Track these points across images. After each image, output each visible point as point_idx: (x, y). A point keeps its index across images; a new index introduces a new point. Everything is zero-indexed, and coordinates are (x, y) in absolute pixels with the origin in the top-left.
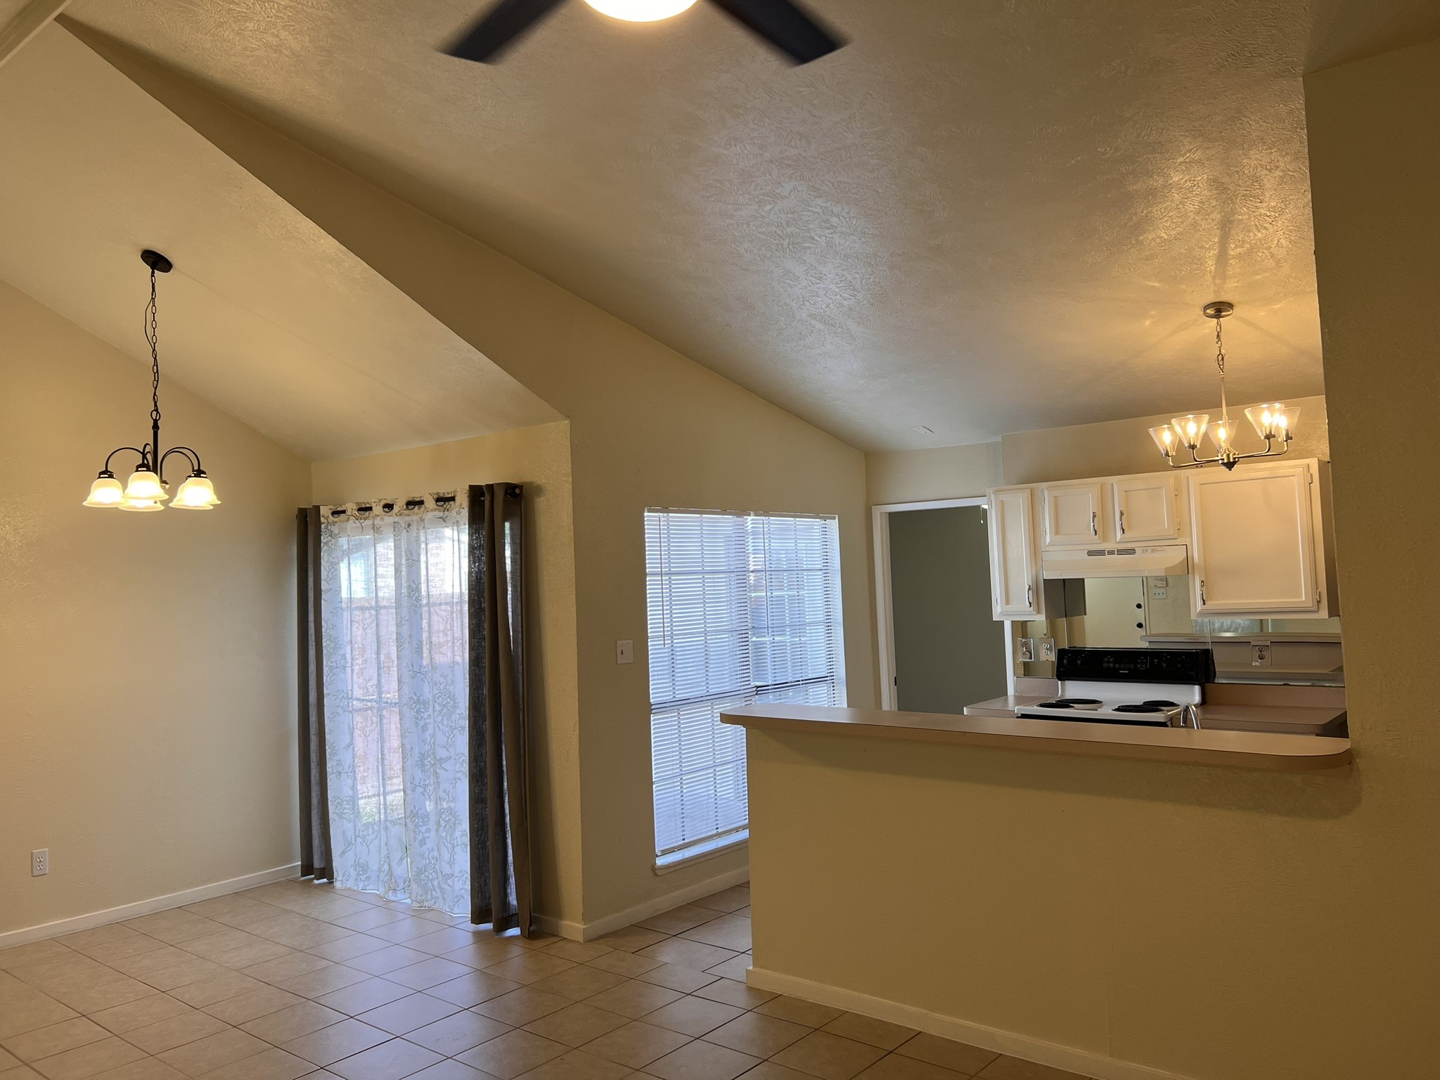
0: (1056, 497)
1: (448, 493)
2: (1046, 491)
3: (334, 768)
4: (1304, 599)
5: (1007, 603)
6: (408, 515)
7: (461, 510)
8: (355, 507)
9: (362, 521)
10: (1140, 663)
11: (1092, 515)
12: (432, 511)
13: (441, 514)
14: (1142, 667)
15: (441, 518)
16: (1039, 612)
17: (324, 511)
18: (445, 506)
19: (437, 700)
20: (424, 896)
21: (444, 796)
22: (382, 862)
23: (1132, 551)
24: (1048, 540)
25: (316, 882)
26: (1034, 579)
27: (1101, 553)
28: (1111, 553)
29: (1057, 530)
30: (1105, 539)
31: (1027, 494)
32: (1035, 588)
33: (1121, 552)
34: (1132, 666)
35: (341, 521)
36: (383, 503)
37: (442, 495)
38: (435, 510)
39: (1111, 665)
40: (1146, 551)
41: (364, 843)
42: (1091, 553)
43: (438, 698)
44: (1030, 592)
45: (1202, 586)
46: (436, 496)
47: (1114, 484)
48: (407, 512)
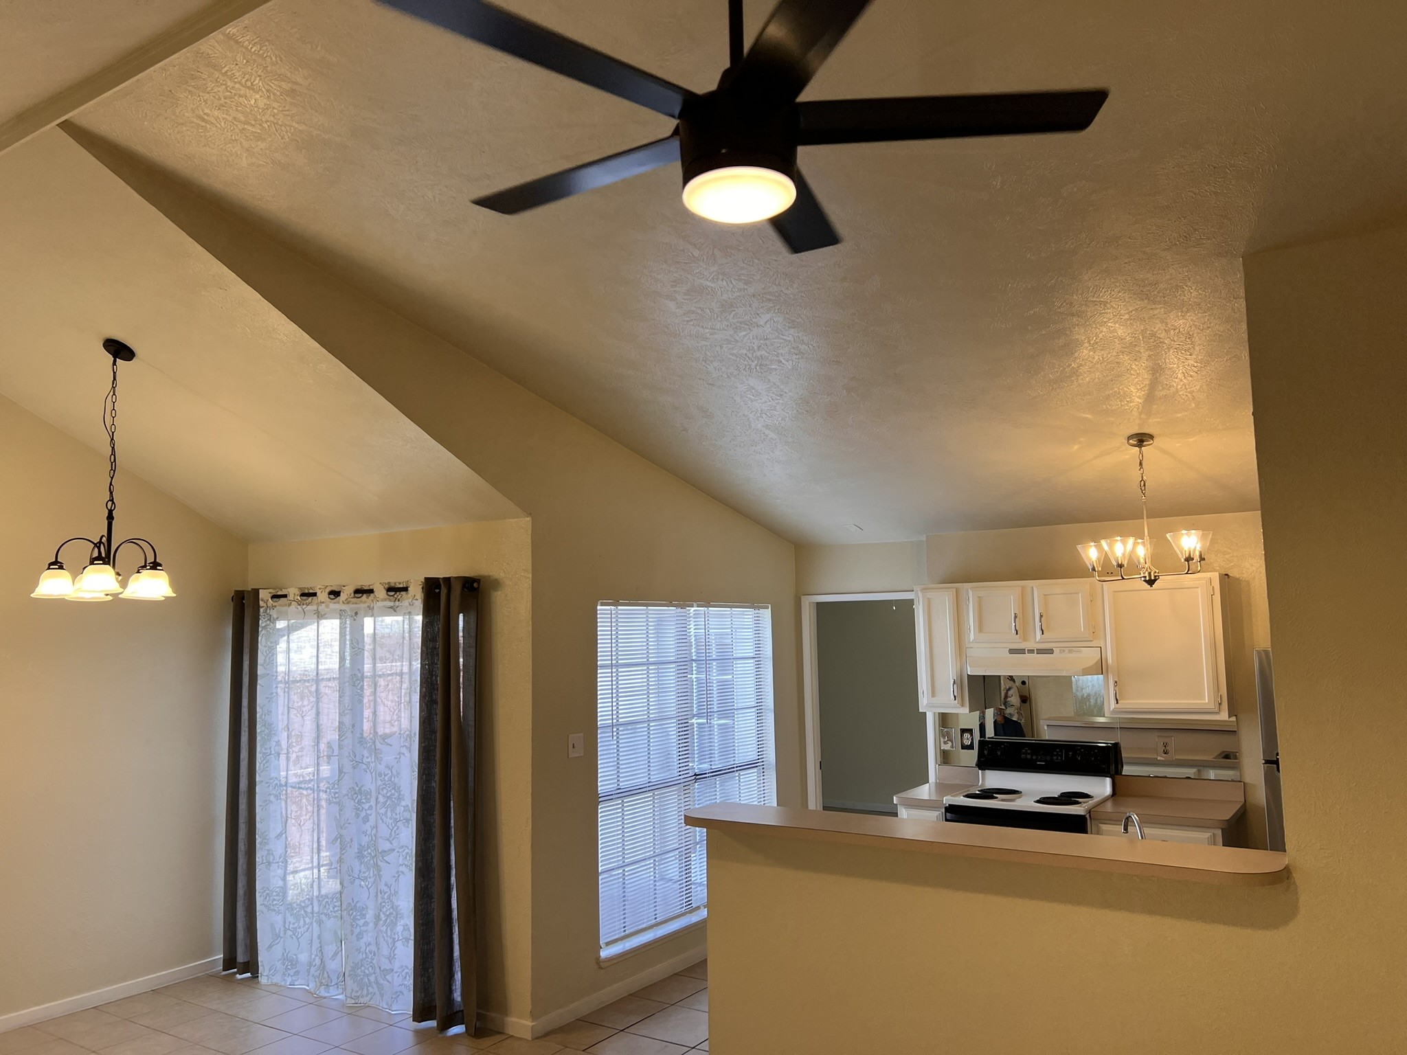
0: (979, 597)
1: (400, 583)
2: (971, 592)
3: (264, 858)
4: (1207, 701)
5: (933, 695)
6: (356, 603)
7: (414, 601)
8: (298, 593)
9: (304, 606)
10: (1055, 755)
11: (1013, 616)
12: (382, 600)
13: (392, 604)
14: (1057, 759)
15: (391, 607)
16: (963, 705)
17: (263, 594)
18: (396, 596)
19: (381, 792)
20: (360, 992)
21: (386, 889)
22: (313, 956)
23: (1050, 651)
24: (972, 637)
25: (239, 977)
26: (959, 674)
27: (1022, 651)
28: (1031, 651)
29: (980, 629)
30: (1025, 639)
31: (952, 593)
32: (959, 682)
33: (1040, 651)
34: (1048, 758)
35: (280, 605)
36: (328, 590)
37: (393, 585)
38: (385, 600)
39: (1029, 756)
40: (1062, 652)
41: (294, 936)
42: (1012, 651)
43: (382, 790)
44: (955, 686)
45: (1115, 686)
46: (387, 586)
47: (1034, 588)
48: (355, 600)
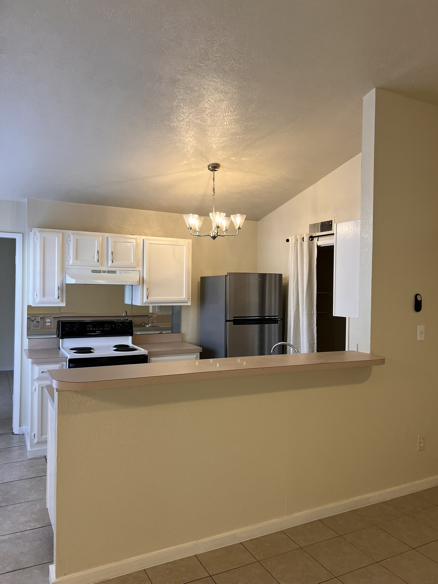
0: (77, 239)
2: (72, 236)
4: (184, 297)
5: (44, 296)
10: (105, 327)
11: (96, 252)
14: (107, 329)
16: (62, 302)
23: (114, 272)
26: (61, 283)
27: (99, 272)
28: (104, 272)
29: (76, 257)
30: (102, 265)
31: (61, 235)
32: (61, 287)
33: (109, 272)
39: (91, 329)
40: (121, 273)
42: (93, 271)
44: (59, 290)
45: (147, 290)
47: (109, 238)
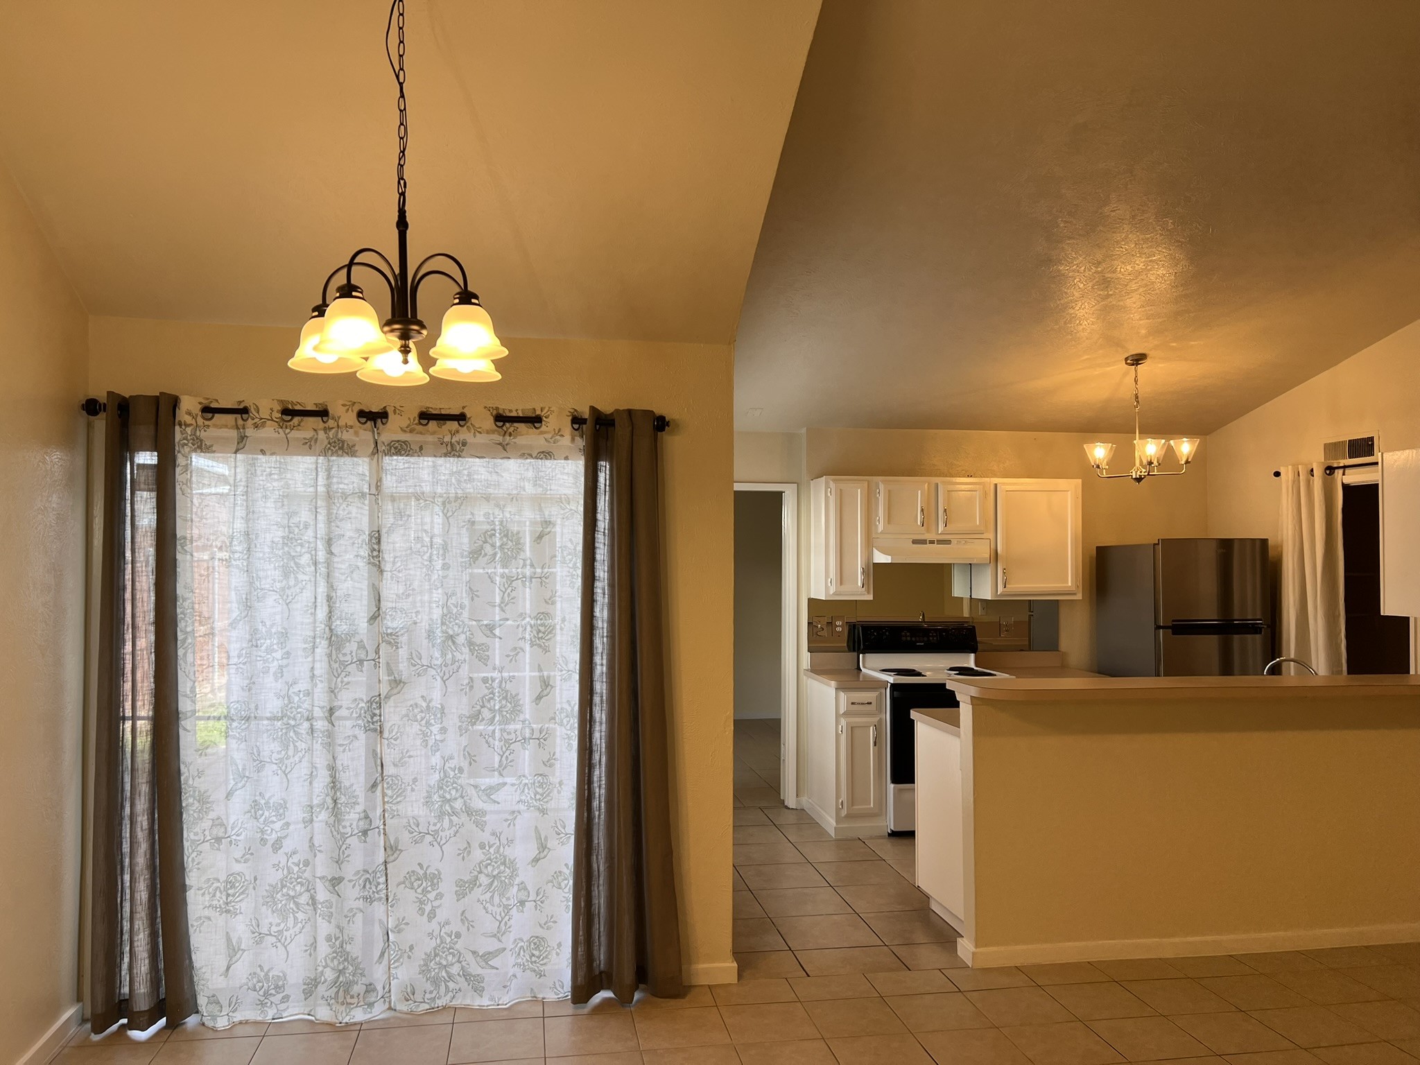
0: (889, 490)
2: (882, 485)
4: (1070, 585)
5: (841, 583)
6: (421, 433)
8: (278, 407)
11: (920, 509)
12: (488, 432)
14: (933, 639)
16: (868, 592)
17: (189, 405)
23: (948, 542)
24: (880, 528)
26: (866, 562)
27: (923, 542)
28: (932, 542)
29: (889, 519)
30: (928, 531)
31: (866, 484)
32: (866, 570)
33: (940, 542)
38: (493, 432)
39: (909, 639)
40: (959, 542)
41: (278, 944)
42: (915, 542)
44: (863, 574)
45: (1004, 573)
46: (495, 412)
47: (939, 484)
48: (420, 428)
